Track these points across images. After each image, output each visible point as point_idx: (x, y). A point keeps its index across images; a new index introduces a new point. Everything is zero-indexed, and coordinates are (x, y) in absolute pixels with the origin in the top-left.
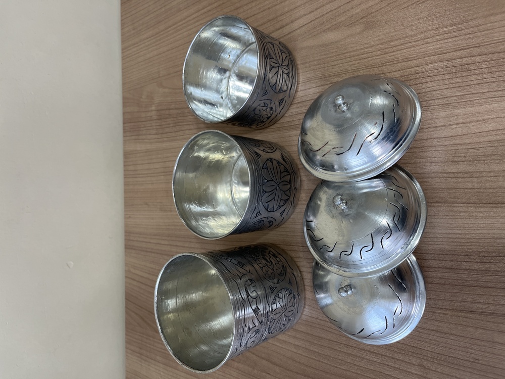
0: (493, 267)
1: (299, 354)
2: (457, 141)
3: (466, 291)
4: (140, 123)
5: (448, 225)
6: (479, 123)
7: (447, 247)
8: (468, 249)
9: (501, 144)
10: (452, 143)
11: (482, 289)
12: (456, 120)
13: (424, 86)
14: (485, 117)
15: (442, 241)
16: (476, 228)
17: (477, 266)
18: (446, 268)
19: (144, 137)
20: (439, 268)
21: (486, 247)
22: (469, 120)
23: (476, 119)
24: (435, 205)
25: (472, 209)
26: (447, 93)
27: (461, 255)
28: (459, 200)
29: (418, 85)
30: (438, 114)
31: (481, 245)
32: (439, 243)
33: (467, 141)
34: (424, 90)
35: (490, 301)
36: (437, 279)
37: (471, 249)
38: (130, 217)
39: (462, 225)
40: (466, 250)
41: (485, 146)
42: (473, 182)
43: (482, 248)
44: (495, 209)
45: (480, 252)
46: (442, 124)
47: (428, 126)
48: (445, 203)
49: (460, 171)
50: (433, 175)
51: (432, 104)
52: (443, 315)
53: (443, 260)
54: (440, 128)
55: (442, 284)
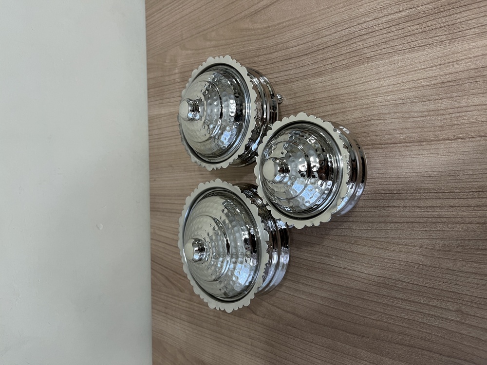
1: (326, 306)
4: (164, 87)
13: (458, 16)
15: (482, 178)
19: (168, 100)
20: (479, 206)
24: (473, 139)
29: (452, 16)
30: (474, 44)
32: (478, 180)
34: (459, 20)
36: (476, 219)
38: (155, 180)
46: (480, 54)
47: (464, 57)
48: (483, 136)
50: (471, 109)
51: (467, 34)
52: (483, 256)
53: (483, 198)
54: (478, 58)
55: (483, 223)
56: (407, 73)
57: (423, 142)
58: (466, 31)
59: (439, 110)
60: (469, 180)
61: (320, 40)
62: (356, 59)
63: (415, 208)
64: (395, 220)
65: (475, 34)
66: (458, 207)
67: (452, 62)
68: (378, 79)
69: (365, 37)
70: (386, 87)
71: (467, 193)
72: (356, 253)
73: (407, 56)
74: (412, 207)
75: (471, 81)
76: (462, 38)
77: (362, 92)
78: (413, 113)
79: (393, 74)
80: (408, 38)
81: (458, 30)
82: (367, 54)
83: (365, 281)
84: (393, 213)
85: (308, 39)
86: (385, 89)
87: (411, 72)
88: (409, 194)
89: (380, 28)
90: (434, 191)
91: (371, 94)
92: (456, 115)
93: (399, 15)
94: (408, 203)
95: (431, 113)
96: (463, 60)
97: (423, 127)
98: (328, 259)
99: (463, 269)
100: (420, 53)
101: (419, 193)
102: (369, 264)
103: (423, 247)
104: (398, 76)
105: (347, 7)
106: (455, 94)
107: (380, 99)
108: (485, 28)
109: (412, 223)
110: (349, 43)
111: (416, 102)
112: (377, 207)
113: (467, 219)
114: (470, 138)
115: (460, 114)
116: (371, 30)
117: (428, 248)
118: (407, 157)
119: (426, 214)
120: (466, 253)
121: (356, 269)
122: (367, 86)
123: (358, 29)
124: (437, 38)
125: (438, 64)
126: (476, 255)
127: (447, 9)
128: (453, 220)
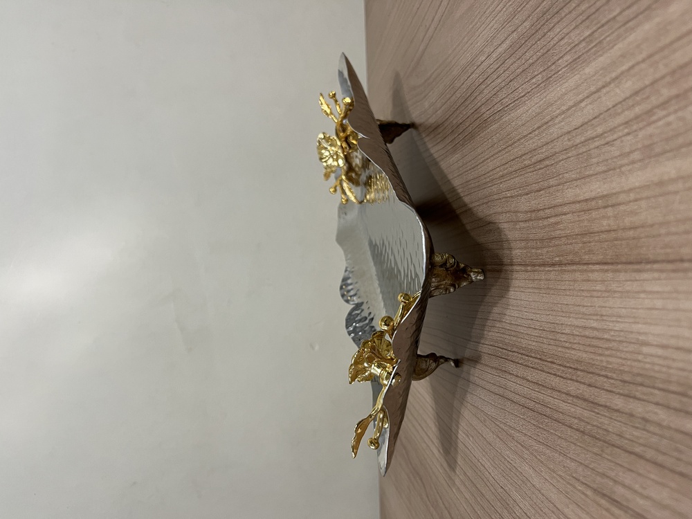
0: (638, 408)
2: (588, 133)
3: (607, 454)
5: (584, 310)
6: (612, 85)
7: (585, 355)
8: (608, 362)
9: (641, 125)
10: (583, 139)
11: (627, 454)
12: (586, 90)
13: (551, 34)
14: (619, 71)
15: (579, 344)
16: (614, 319)
17: (618, 402)
18: (585, 400)
20: (577, 397)
21: (629, 363)
22: (600, 84)
23: (608, 79)
24: (569, 268)
25: (610, 275)
26: (575, 37)
27: (599, 375)
28: (594, 258)
29: (546, 36)
30: (566, 84)
31: (623, 356)
32: (575, 346)
33: (599, 130)
34: (552, 43)
35: (637, 487)
36: (576, 421)
37: (611, 363)
39: (599, 309)
40: (604, 364)
41: (620, 134)
42: (609, 218)
43: (624, 362)
44: (637, 276)
45: (622, 372)
46: (571, 103)
47: (558, 111)
48: (579, 263)
49: (593, 194)
50: (566, 209)
51: (560, 66)
52: (583, 497)
53: (580, 382)
54: (570, 111)
55: (581, 432)
56: (513, 144)
57: (528, 265)
58: (560, 61)
59: (539, 210)
60: (567, 345)
61: (454, 97)
62: (478, 122)
63: (525, 381)
64: (511, 396)
65: (567, 66)
66: (559, 391)
67: (547, 123)
68: (492, 156)
69: (483, 87)
70: (498, 169)
71: (566, 369)
72: (485, 438)
73: (512, 115)
74: (524, 378)
75: (565, 157)
76: (555, 76)
77: (482, 178)
78: (519, 214)
79: (504, 147)
80: (512, 82)
81: (552, 61)
82: (485, 115)
83: (492, 488)
84: (510, 384)
85: (448, 96)
86: (498, 172)
87: (515, 142)
88: (520, 356)
89: (492, 70)
90: (539, 357)
91: (488, 180)
92: (552, 220)
93: (505, 46)
94: (521, 371)
95: (533, 215)
96: (557, 117)
97: (527, 240)
98: (467, 439)
99: (566, 510)
100: (522, 109)
101: (527, 356)
102: (495, 463)
103: (532, 454)
104: (506, 150)
105: (470, 42)
106: (552, 182)
107: (494, 189)
108: (576, 52)
109: (524, 406)
110: (472, 99)
111: (521, 195)
112: (497, 369)
113: (568, 418)
114: (565, 264)
115: (558, 219)
116: (485, 77)
117: (536, 458)
118: (516, 289)
119: (534, 395)
120: (568, 483)
121: (486, 466)
122: (486, 167)
123: (477, 75)
124: (534, 80)
125: (536, 126)
126: (577, 492)
127: (541, 24)
128: (556, 416)
